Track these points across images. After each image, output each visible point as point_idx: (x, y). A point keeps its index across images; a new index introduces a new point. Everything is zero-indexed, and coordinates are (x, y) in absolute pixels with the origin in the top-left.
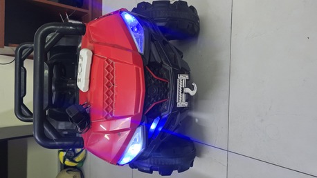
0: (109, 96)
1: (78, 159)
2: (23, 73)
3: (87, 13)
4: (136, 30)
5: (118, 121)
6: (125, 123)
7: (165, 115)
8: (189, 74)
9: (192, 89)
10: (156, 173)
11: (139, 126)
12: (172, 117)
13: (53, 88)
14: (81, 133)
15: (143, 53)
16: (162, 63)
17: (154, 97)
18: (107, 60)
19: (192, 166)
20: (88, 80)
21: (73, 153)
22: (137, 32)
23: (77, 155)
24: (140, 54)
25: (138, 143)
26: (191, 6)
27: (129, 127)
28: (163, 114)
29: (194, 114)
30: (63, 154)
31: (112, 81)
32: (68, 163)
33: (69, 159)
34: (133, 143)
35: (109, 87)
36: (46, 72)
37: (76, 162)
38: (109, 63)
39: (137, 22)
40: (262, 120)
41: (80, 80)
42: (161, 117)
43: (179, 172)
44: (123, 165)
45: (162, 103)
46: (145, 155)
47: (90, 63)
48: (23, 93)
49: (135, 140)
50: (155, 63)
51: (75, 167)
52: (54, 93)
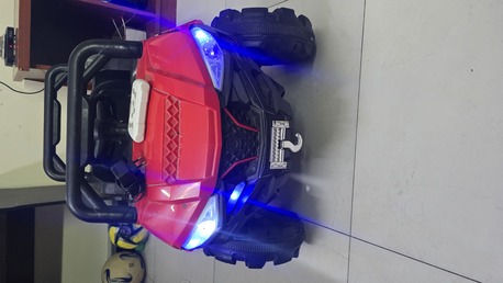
0: (171, 149)
1: (136, 239)
2: (56, 109)
3: (153, 18)
4: (212, 53)
5: (182, 187)
6: (193, 189)
7: (253, 179)
8: (290, 120)
9: (295, 142)
10: (241, 264)
11: (212, 195)
12: (263, 184)
13: (96, 134)
14: (132, 201)
15: (220, 88)
16: (250, 103)
17: (236, 154)
18: (169, 98)
19: (297, 256)
20: (143, 126)
21: (129, 230)
22: (214, 57)
23: (135, 232)
24: (216, 90)
25: (212, 219)
26: (301, 16)
27: (198, 195)
28: (249, 178)
29: (304, 179)
30: (114, 230)
31: (176, 129)
32: (121, 243)
33: (124, 238)
34: (205, 220)
35: (171, 137)
36: (85, 111)
37: (134, 243)
38: (172, 102)
39: (215, 42)
40: (401, 192)
41: (132, 125)
42: (246, 183)
43: (275, 264)
44: (191, 250)
45: (248, 163)
46: (223, 237)
47: (146, 101)
48: (55, 138)
49: (208, 214)
50: (240, 103)
51: (133, 251)
52: (98, 142)
